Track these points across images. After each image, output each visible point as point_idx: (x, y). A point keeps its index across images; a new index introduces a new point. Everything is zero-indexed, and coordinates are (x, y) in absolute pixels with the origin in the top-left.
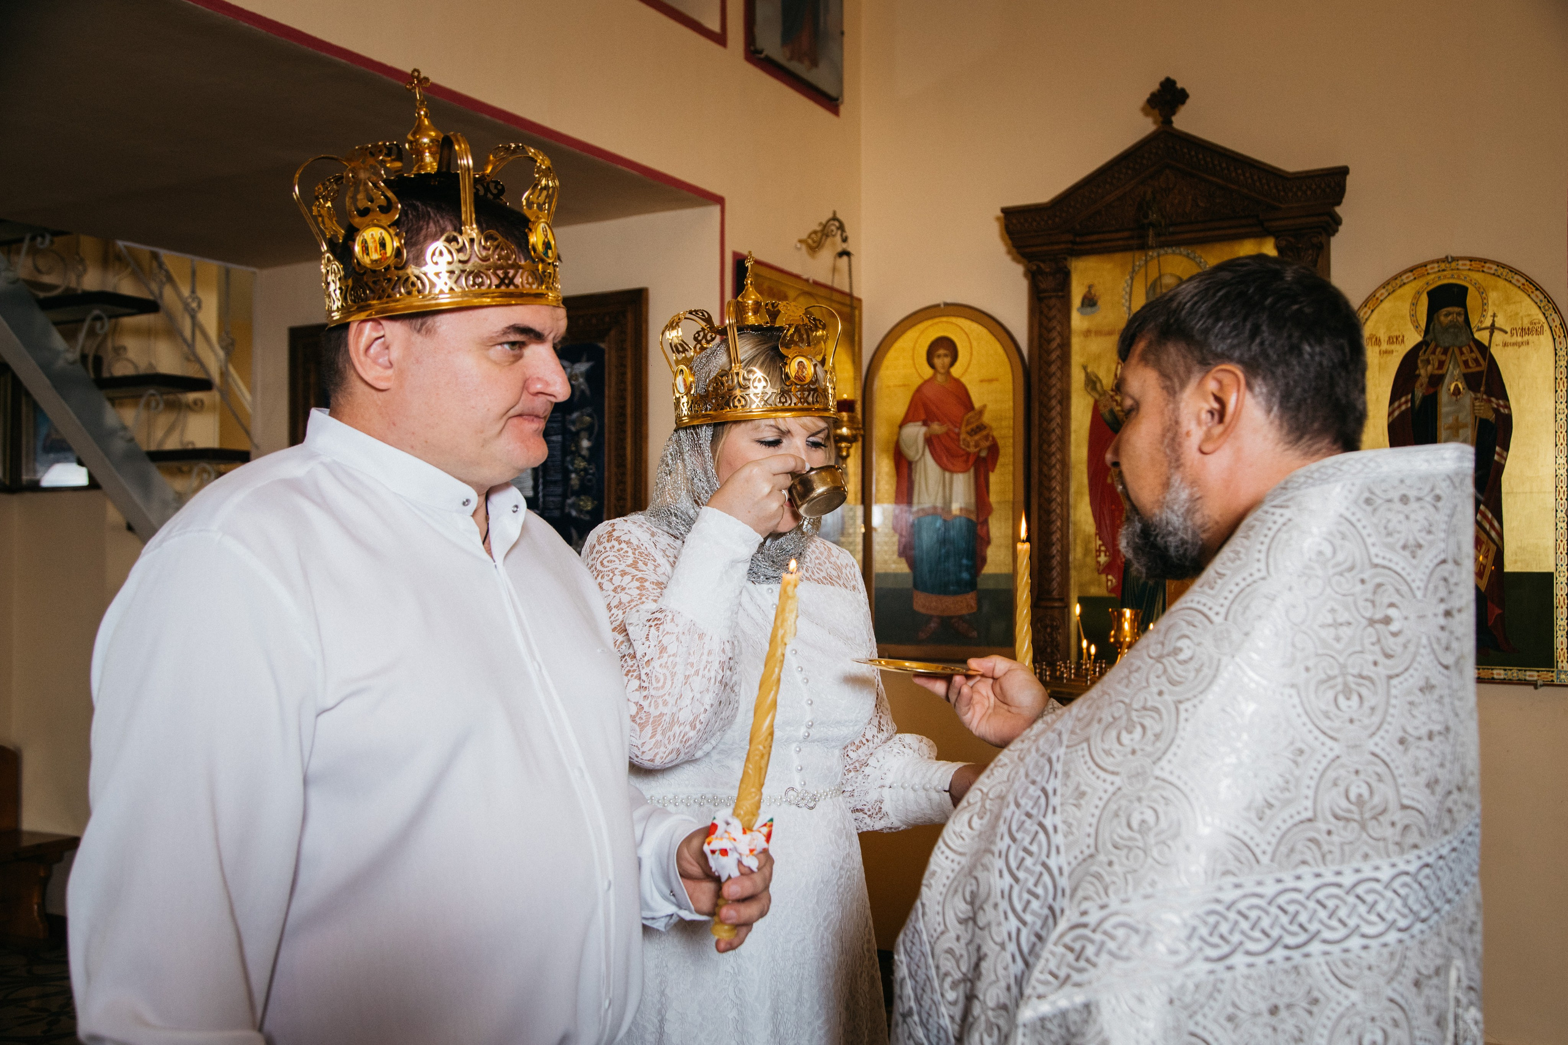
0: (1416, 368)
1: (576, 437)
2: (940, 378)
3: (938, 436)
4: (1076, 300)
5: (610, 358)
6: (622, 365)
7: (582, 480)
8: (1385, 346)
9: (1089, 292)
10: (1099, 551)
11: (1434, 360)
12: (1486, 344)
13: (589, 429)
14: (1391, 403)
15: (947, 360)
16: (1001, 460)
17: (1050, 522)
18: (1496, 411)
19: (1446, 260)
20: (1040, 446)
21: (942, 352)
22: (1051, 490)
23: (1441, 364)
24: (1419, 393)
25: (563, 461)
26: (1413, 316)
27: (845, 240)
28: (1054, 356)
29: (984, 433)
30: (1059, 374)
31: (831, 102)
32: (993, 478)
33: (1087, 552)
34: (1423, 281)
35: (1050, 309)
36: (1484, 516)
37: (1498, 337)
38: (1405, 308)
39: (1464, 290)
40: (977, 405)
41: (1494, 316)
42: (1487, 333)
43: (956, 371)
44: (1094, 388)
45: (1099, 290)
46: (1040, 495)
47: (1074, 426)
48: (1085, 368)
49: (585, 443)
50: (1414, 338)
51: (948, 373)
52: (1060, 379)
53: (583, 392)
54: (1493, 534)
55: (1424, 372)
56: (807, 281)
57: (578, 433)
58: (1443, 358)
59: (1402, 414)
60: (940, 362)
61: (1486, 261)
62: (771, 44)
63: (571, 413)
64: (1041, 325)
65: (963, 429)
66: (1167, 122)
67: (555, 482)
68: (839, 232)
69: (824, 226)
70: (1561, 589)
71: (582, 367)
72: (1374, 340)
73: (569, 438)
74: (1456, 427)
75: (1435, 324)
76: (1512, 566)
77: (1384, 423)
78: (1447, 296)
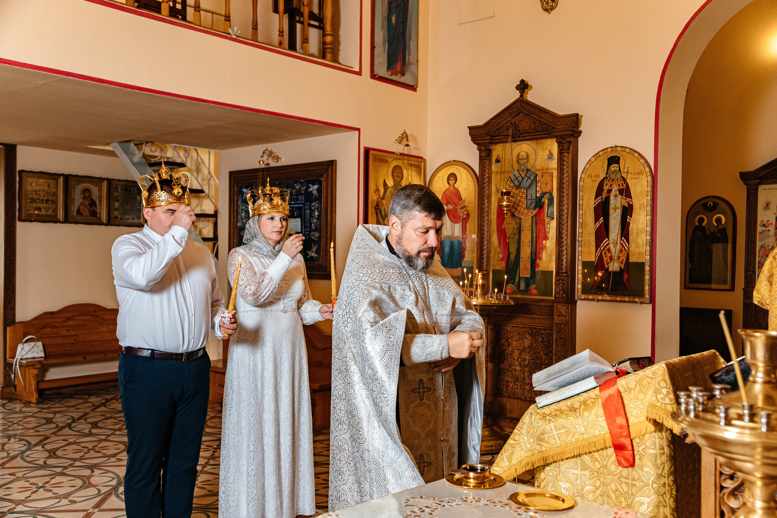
0: (603, 186)
2: (451, 188)
3: (450, 210)
4: (494, 160)
5: (324, 184)
6: (327, 187)
7: (315, 226)
8: (593, 179)
9: (498, 157)
10: (499, 253)
11: (609, 184)
12: (625, 178)
13: (318, 208)
14: (595, 199)
15: (454, 181)
16: (470, 219)
17: (483, 242)
18: (628, 203)
19: (613, 147)
21: (452, 178)
22: (484, 230)
23: (611, 185)
24: (604, 196)
25: (310, 219)
26: (603, 167)
27: (407, 140)
28: (485, 181)
29: (465, 209)
30: (487, 187)
31: (413, 88)
32: (467, 225)
33: (495, 253)
35: (485, 163)
36: (623, 241)
37: (630, 176)
38: (601, 165)
40: (463, 198)
41: (628, 168)
42: (626, 174)
44: (499, 193)
45: (502, 156)
47: (492, 206)
48: (496, 185)
49: (316, 214)
50: (603, 176)
51: (454, 186)
52: (488, 190)
53: (316, 196)
54: (626, 248)
55: (606, 188)
56: (397, 154)
57: (314, 210)
58: (612, 183)
59: (598, 203)
60: (451, 182)
61: (626, 148)
62: (382, 70)
63: (312, 203)
65: (459, 207)
66: (522, 96)
67: (307, 227)
68: (406, 138)
69: (402, 135)
70: (647, 268)
71: (316, 187)
72: (590, 176)
73: (312, 211)
74: (615, 208)
75: (610, 171)
76: (632, 259)
77: (592, 207)
78: (614, 160)
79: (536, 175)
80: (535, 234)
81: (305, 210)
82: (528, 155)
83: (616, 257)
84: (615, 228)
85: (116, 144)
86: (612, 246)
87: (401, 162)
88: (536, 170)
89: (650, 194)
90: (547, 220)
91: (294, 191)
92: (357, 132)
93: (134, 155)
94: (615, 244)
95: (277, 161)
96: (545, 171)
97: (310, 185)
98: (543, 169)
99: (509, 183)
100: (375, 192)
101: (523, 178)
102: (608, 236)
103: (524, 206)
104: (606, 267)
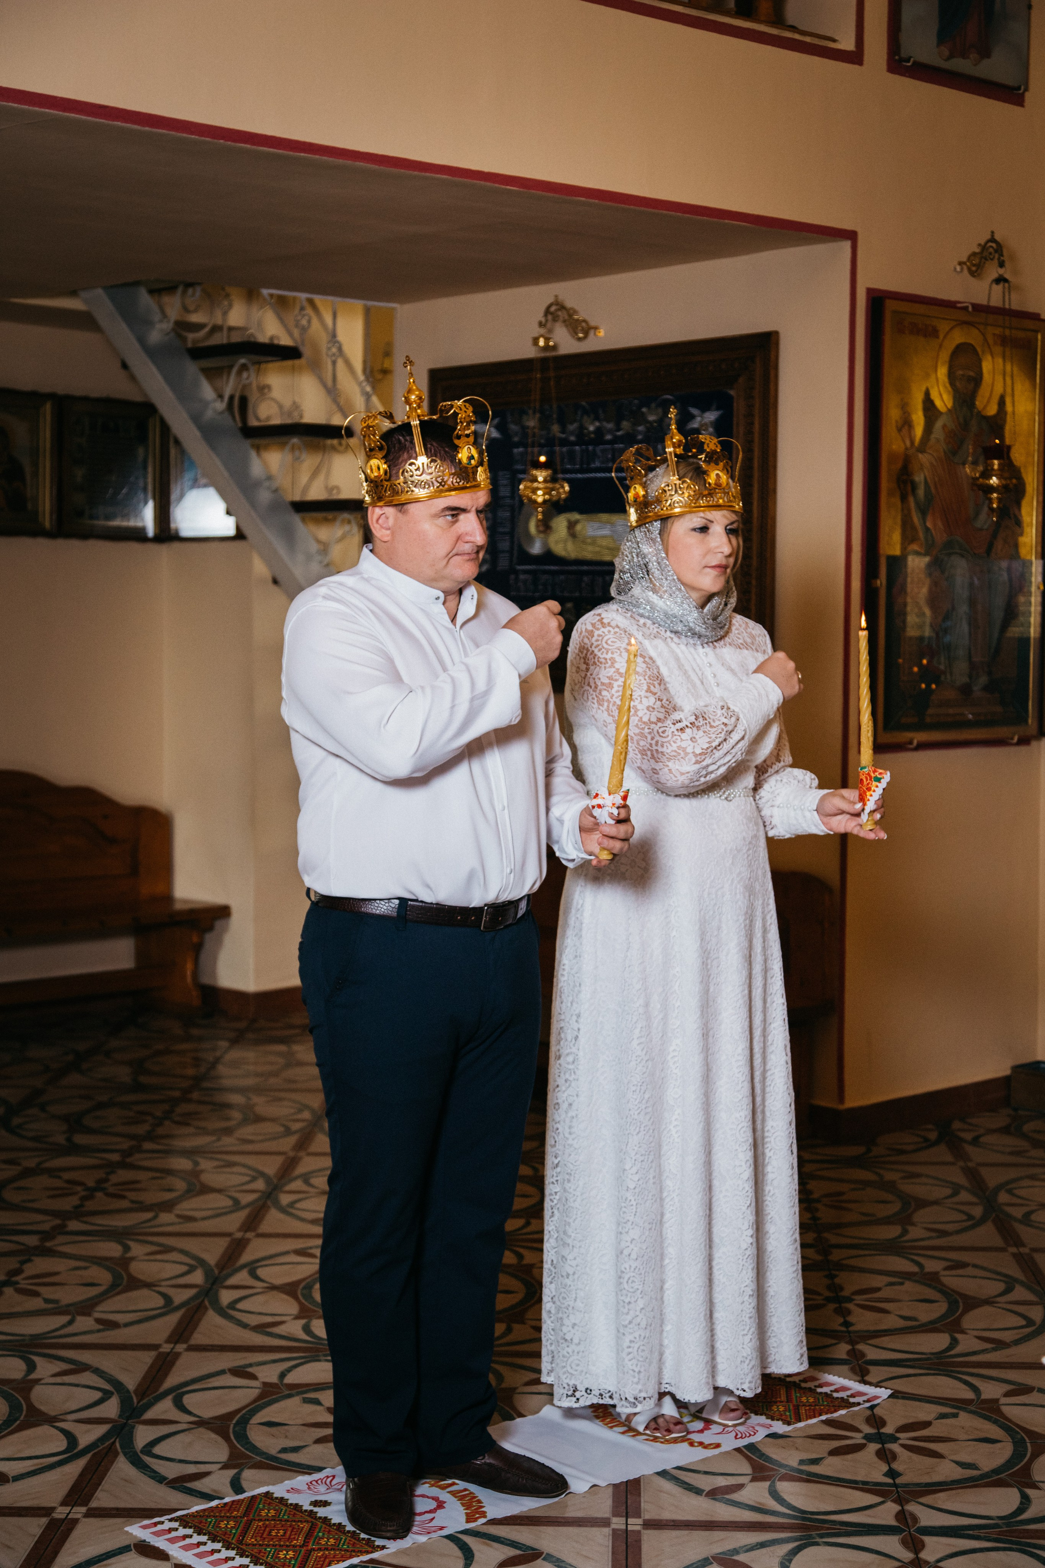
5: (739, 407)
6: (750, 415)
27: (1002, 265)
31: (1012, 92)
56: (966, 308)
62: (921, 48)
68: (997, 256)
69: (984, 247)
71: (711, 416)
85: (100, 291)
87: (975, 332)
91: (641, 428)
92: (847, 245)
93: (149, 323)
95: (586, 336)
97: (694, 411)
100: (899, 430)
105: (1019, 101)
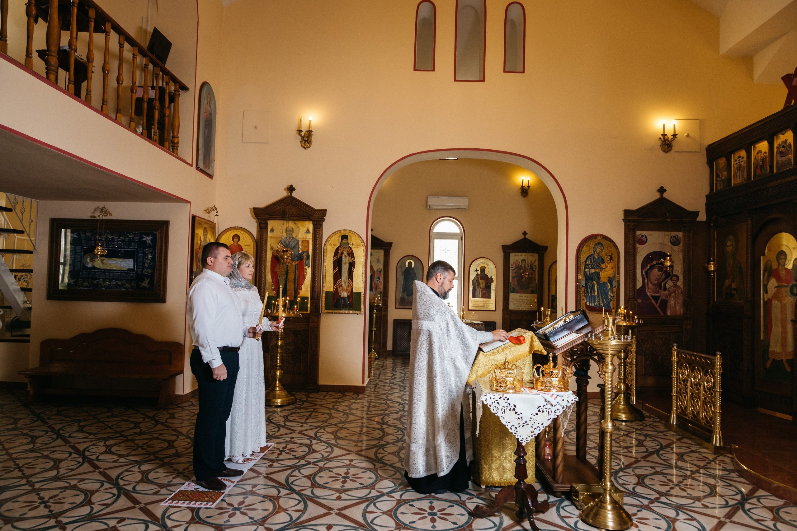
0: (338, 251)
1: (147, 254)
2: (235, 244)
4: (269, 230)
5: (158, 236)
6: (162, 238)
7: (149, 266)
8: (333, 246)
9: (272, 228)
10: (272, 286)
11: (342, 249)
12: (351, 247)
13: (151, 253)
14: (334, 257)
15: (237, 240)
18: (352, 260)
19: (344, 230)
20: (260, 262)
21: (236, 238)
22: (262, 272)
23: (343, 250)
24: (339, 256)
25: (143, 260)
26: (338, 240)
27: (217, 212)
28: (264, 242)
30: (264, 246)
31: (211, 176)
33: (269, 286)
34: (340, 234)
35: (263, 231)
36: (350, 281)
38: (337, 239)
39: (348, 236)
43: (239, 243)
44: (273, 250)
45: (275, 228)
46: (259, 273)
47: (268, 257)
48: (270, 245)
49: (150, 256)
51: (237, 243)
53: (150, 244)
54: (351, 285)
55: (340, 252)
56: (205, 220)
57: (148, 254)
59: (336, 259)
60: (236, 240)
61: (352, 231)
62: (201, 166)
63: (146, 249)
64: (261, 234)
66: (291, 194)
67: (141, 265)
68: (215, 210)
69: (212, 208)
70: (363, 296)
71: (150, 238)
72: (331, 244)
73: (145, 255)
74: (345, 263)
75: (342, 242)
76: (354, 291)
77: (332, 261)
78: (345, 237)
79: (298, 241)
80: (297, 275)
81: (138, 253)
82: (293, 229)
83: (345, 289)
84: (345, 273)
86: (343, 284)
88: (298, 238)
89: (365, 257)
90: (305, 267)
92: (189, 204)
94: (345, 282)
96: (304, 239)
97: (144, 236)
98: (303, 238)
99: (279, 244)
101: (289, 242)
102: (341, 278)
103: (290, 258)
104: (340, 294)
105: (212, 179)
